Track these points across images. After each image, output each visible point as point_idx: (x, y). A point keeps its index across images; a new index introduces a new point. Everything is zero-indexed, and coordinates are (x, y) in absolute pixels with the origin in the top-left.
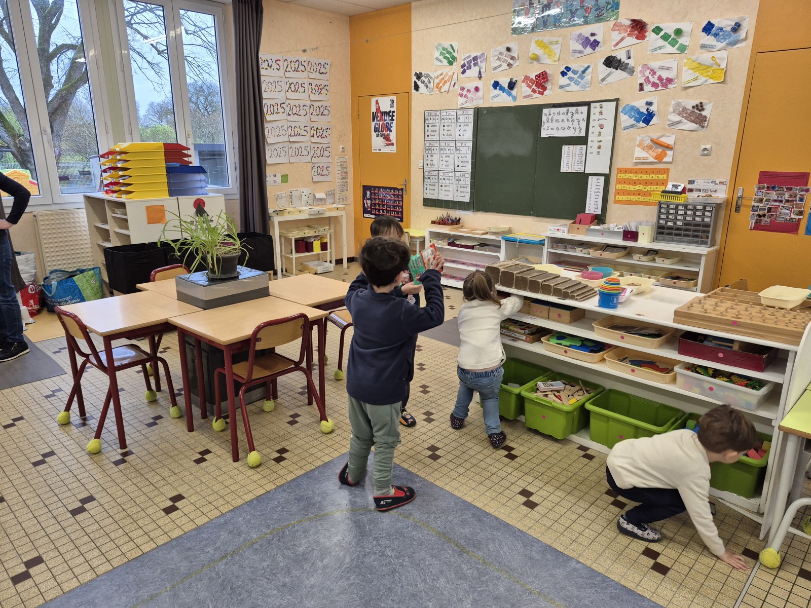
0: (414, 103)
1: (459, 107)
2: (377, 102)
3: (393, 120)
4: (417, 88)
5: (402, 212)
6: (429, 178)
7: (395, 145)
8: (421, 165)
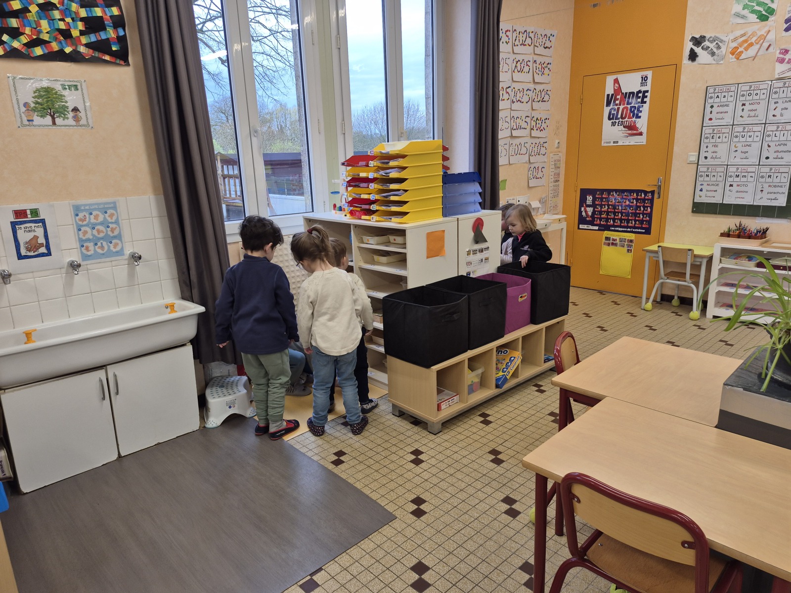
0: (684, 79)
1: (777, 76)
2: (616, 81)
3: (645, 102)
4: (693, 56)
5: (650, 222)
6: (707, 176)
7: (645, 135)
8: (694, 158)
